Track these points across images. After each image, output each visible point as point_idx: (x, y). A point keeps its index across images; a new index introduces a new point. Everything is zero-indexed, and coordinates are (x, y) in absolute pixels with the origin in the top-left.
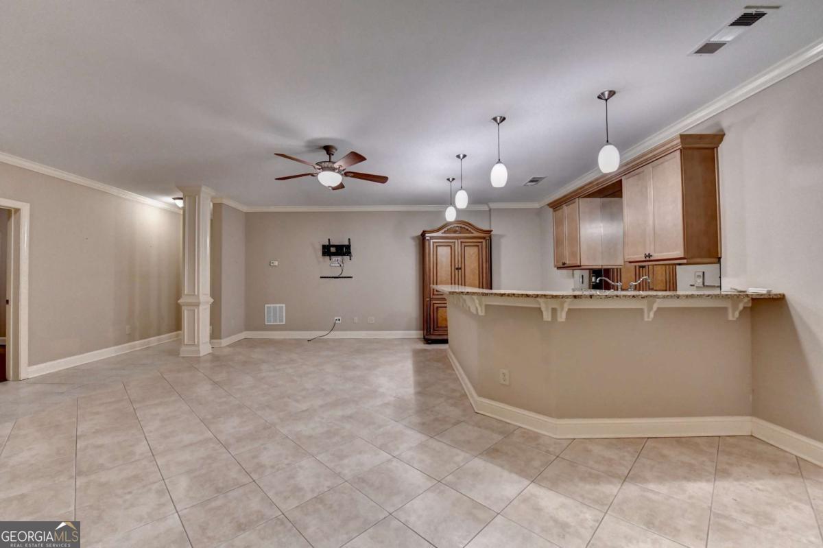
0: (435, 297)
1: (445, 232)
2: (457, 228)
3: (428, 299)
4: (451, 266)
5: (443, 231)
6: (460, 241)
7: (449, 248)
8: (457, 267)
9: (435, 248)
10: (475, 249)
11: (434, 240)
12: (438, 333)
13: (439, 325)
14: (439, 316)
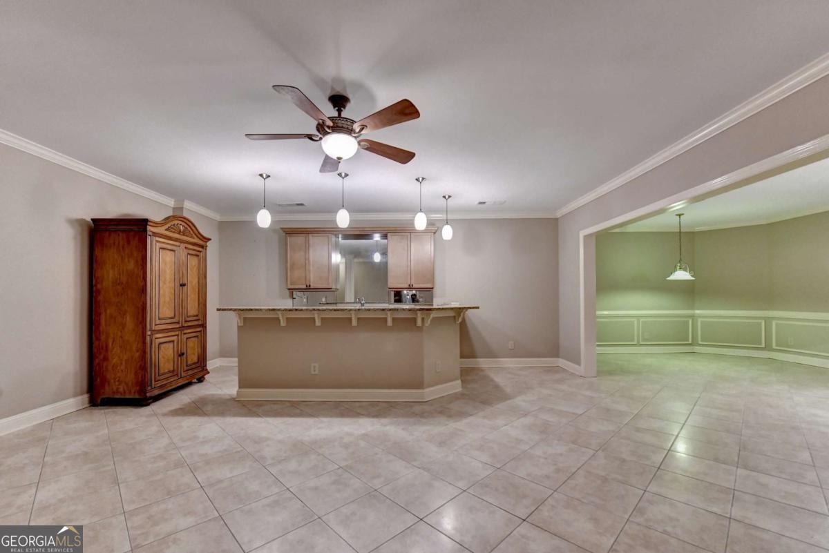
0: (156, 328)
1: (168, 229)
2: (182, 228)
3: (149, 333)
4: (175, 280)
5: (166, 227)
6: (184, 246)
7: (173, 253)
8: (181, 282)
9: (158, 250)
10: (196, 260)
11: (157, 239)
12: (160, 384)
13: (162, 372)
14: (160, 357)
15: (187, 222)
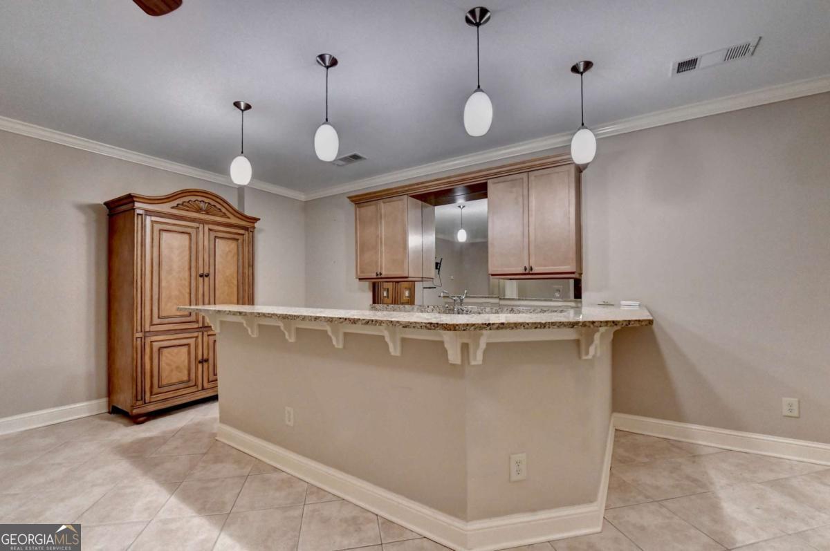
0: (154, 328)
1: (177, 207)
2: (202, 205)
3: (139, 335)
4: (190, 269)
5: (174, 203)
6: (207, 227)
7: (186, 237)
8: (201, 272)
9: (156, 233)
10: (233, 245)
11: (154, 219)
12: (161, 397)
13: (164, 382)
14: (163, 364)
15: (214, 198)
